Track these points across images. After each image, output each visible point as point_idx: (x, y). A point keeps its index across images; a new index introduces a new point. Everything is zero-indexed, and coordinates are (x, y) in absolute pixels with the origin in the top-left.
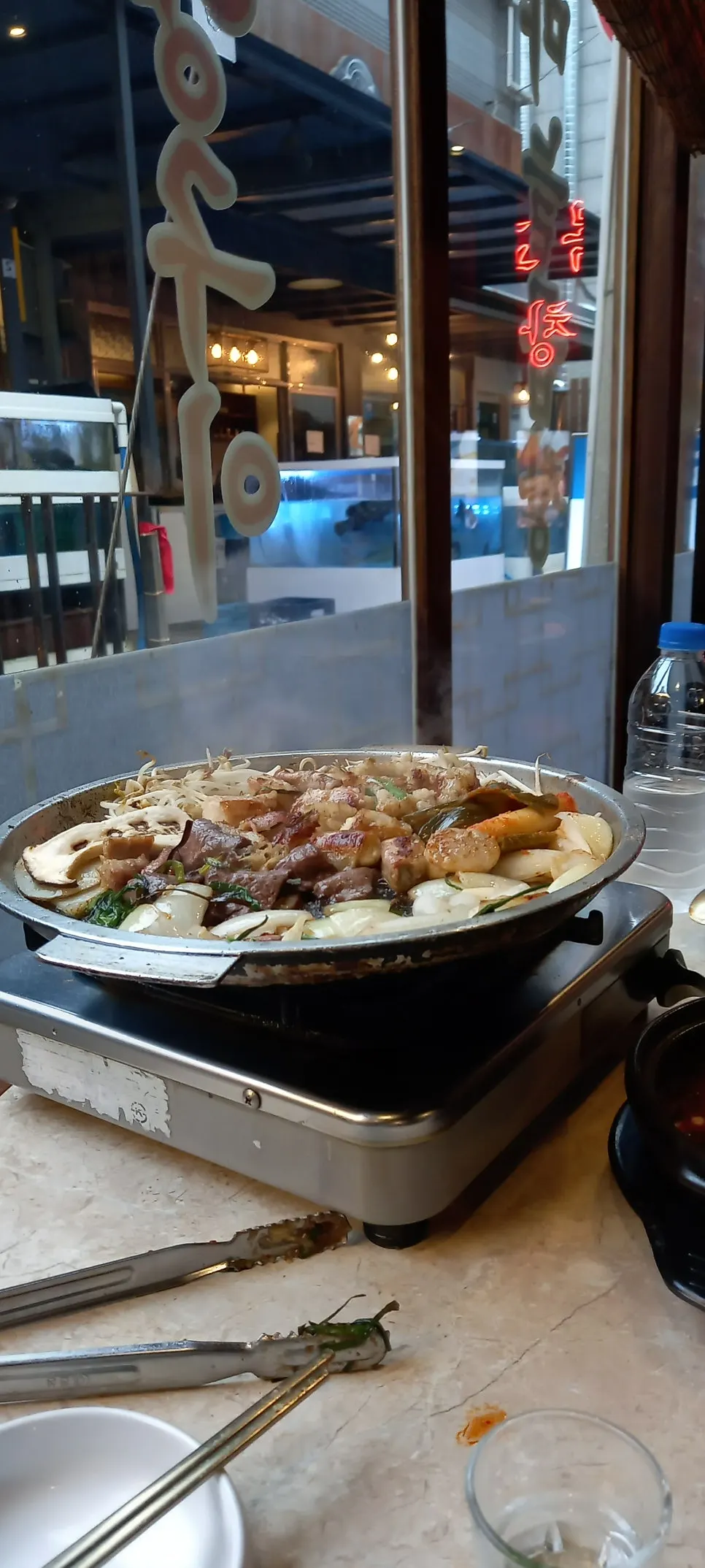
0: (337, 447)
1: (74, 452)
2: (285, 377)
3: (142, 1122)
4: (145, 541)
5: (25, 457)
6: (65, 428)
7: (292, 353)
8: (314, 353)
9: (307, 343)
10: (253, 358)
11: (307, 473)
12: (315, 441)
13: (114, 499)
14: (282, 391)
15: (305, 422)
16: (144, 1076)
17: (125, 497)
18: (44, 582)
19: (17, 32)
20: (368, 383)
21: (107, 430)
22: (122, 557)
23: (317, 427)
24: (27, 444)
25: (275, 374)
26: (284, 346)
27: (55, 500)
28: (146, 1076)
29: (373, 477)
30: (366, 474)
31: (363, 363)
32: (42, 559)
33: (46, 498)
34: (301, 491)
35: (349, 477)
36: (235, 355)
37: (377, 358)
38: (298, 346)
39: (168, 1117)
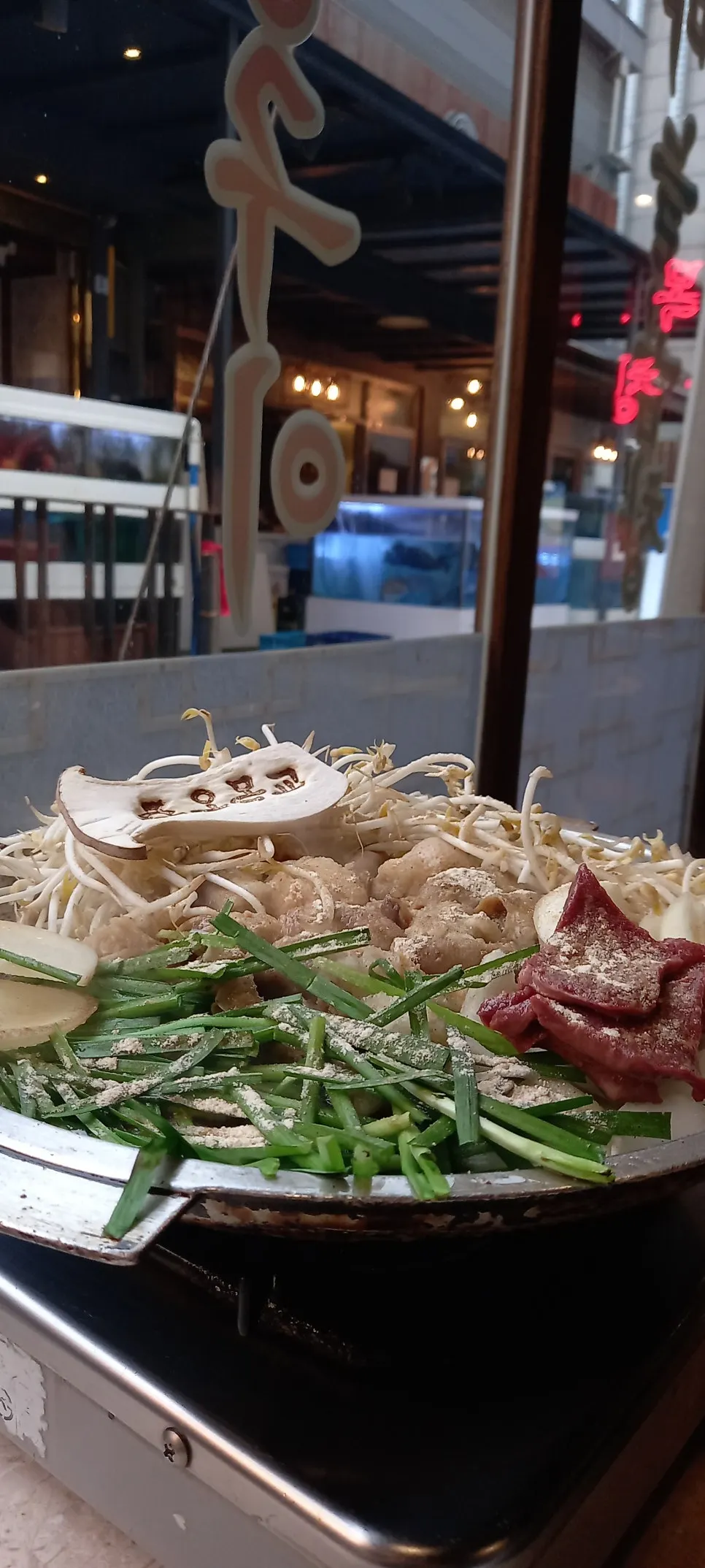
0: (409, 484)
1: (144, 466)
2: (364, 414)
3: (6, 1419)
4: (206, 560)
5: (93, 466)
6: (136, 440)
7: (374, 393)
8: (395, 394)
9: (390, 384)
10: (334, 393)
11: (376, 508)
12: (388, 479)
13: (179, 516)
14: (360, 430)
15: (379, 462)
16: (12, 1351)
17: (191, 514)
18: (99, 593)
19: (133, 53)
20: (446, 428)
21: (178, 447)
22: (181, 573)
23: (391, 466)
24: (96, 452)
25: (354, 410)
26: (365, 387)
27: (119, 512)
28: (15, 1351)
29: (444, 519)
30: (436, 514)
31: (443, 408)
32: (99, 570)
33: (109, 508)
34: (367, 525)
35: (419, 516)
36: (316, 388)
37: (457, 404)
38: (380, 385)
39: (44, 1426)
